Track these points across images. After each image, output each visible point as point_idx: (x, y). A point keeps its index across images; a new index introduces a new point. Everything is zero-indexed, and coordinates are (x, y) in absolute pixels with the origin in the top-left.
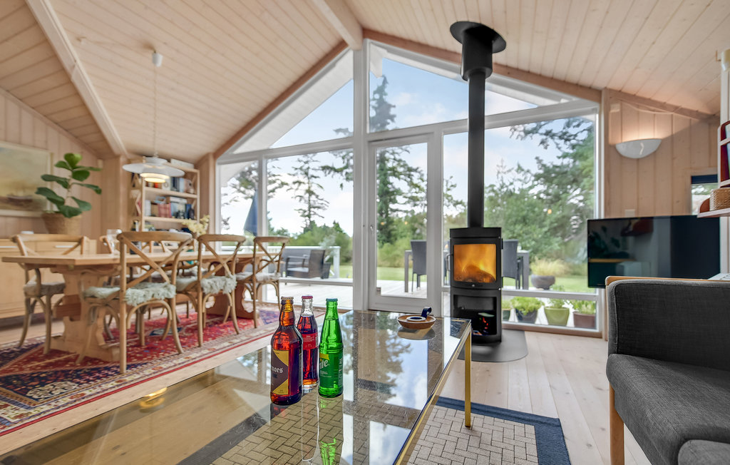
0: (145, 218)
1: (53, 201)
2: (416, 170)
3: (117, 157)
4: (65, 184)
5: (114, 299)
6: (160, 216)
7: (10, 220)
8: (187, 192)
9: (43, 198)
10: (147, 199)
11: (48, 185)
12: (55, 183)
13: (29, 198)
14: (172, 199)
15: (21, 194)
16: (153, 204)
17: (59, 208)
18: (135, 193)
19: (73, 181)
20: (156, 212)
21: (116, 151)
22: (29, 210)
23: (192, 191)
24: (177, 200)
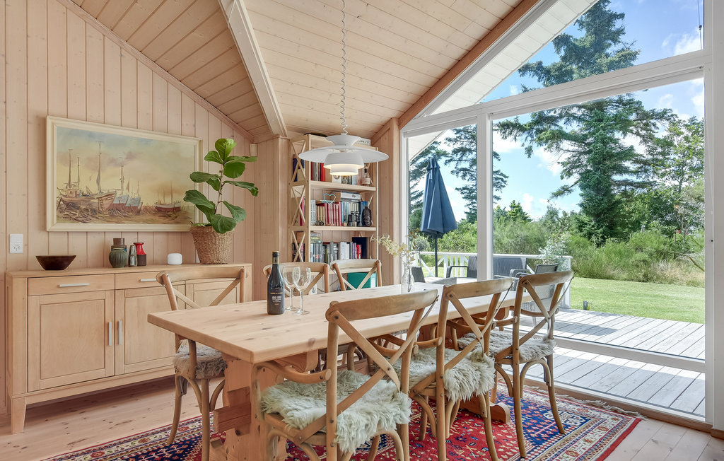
0: (311, 228)
1: (201, 208)
2: (662, 115)
3: (275, 138)
4: (217, 185)
5: (318, 433)
6: (328, 224)
7: (158, 237)
8: (361, 183)
9: (191, 205)
10: (312, 199)
11: (197, 187)
12: (205, 184)
13: (176, 206)
14: (343, 195)
15: (168, 202)
16: (319, 204)
17: (209, 220)
18: (298, 190)
19: (225, 178)
20: (323, 217)
21: (274, 129)
22: (177, 223)
23: (368, 181)
24: (349, 196)
